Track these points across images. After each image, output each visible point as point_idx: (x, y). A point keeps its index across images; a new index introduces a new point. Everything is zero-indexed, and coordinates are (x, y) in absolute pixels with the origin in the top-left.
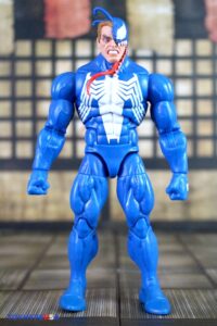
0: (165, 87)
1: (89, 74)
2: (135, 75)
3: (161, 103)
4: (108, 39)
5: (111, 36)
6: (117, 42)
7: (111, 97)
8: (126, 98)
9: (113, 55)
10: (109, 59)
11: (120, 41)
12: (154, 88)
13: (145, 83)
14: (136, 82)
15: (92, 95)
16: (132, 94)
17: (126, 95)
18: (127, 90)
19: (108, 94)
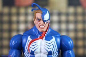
0: (69, 42)
1: (29, 37)
2: (54, 37)
3: (67, 51)
4: (39, 20)
5: (41, 19)
6: (44, 21)
7: (41, 49)
9: (42, 28)
10: (40, 30)
11: (46, 21)
13: (59, 40)
14: (54, 41)
15: (31, 48)
16: (52, 48)
17: (49, 49)
18: (49, 46)
19: (39, 48)
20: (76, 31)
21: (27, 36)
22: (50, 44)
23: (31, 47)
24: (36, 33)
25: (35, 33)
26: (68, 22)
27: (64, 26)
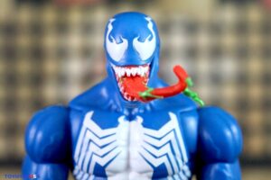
1: (89, 115)
2: (173, 116)
7: (128, 158)
8: (157, 163)
12: (206, 135)
14: (174, 130)
15: (94, 156)
16: (167, 154)
17: (156, 157)
18: (158, 148)
19: (123, 154)
20: (242, 79)
21: (81, 112)
22: (159, 139)
23: (93, 153)
24: (111, 102)
25: (108, 101)
26: (216, 53)
27: (204, 66)
